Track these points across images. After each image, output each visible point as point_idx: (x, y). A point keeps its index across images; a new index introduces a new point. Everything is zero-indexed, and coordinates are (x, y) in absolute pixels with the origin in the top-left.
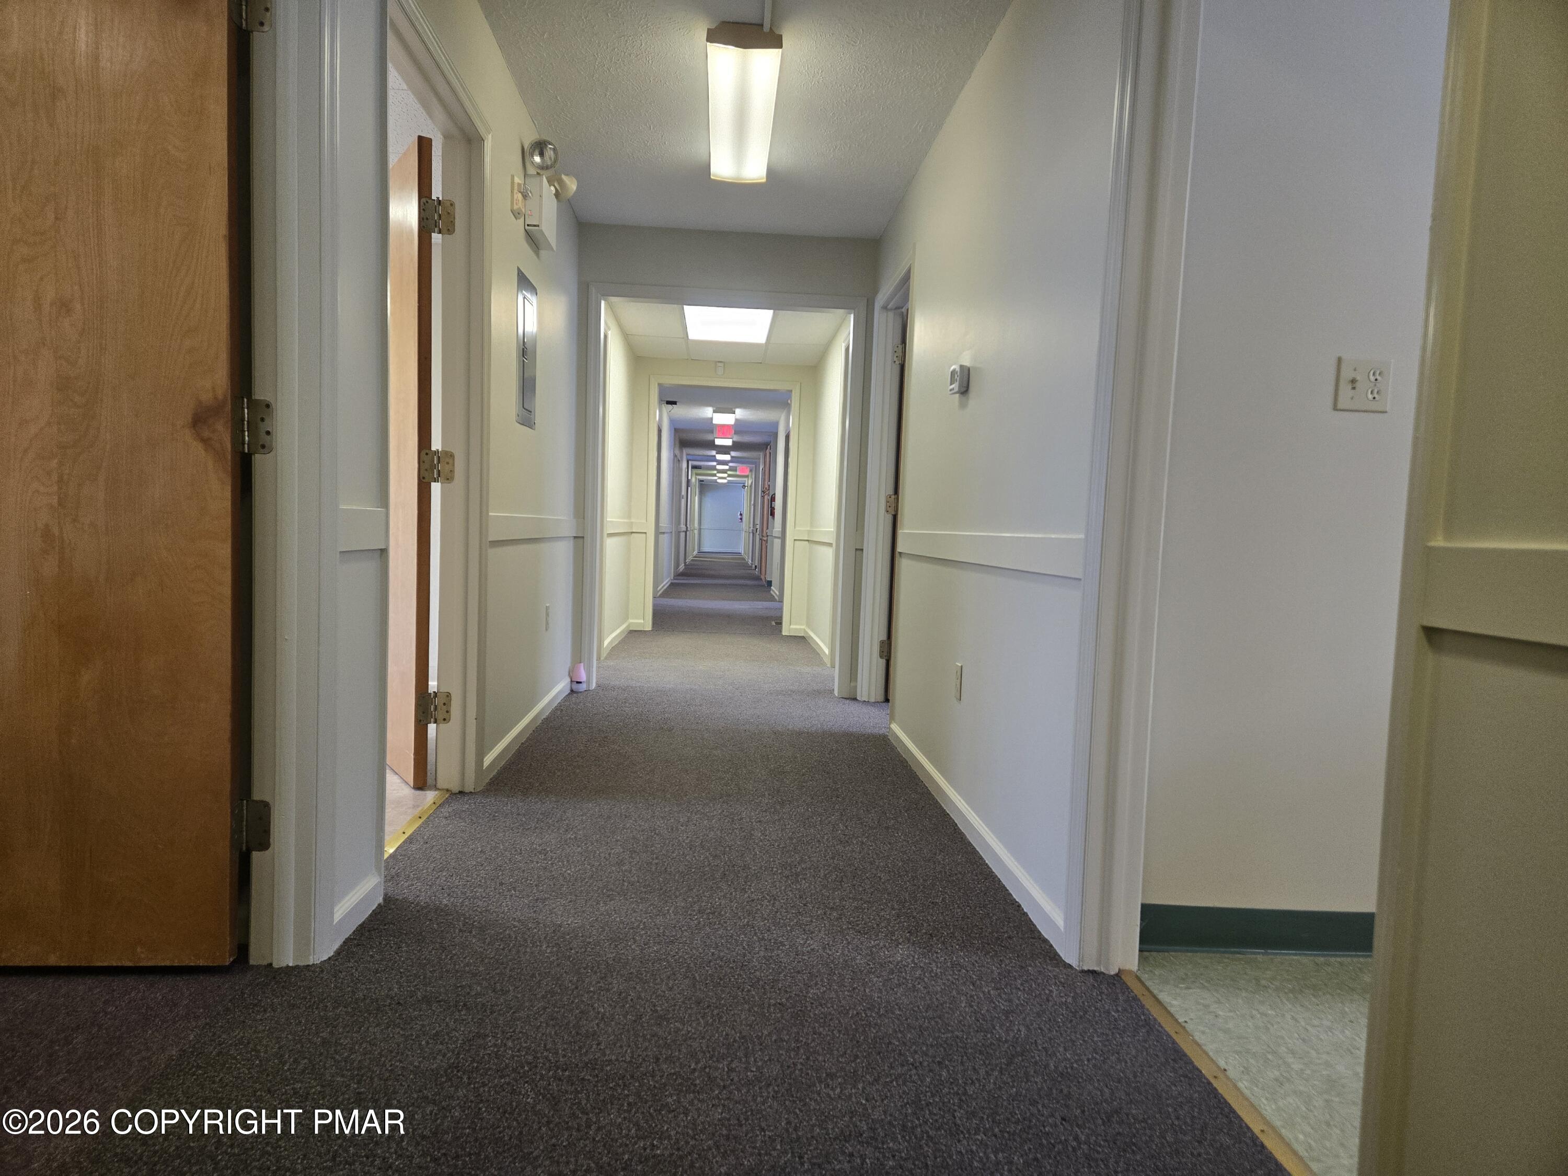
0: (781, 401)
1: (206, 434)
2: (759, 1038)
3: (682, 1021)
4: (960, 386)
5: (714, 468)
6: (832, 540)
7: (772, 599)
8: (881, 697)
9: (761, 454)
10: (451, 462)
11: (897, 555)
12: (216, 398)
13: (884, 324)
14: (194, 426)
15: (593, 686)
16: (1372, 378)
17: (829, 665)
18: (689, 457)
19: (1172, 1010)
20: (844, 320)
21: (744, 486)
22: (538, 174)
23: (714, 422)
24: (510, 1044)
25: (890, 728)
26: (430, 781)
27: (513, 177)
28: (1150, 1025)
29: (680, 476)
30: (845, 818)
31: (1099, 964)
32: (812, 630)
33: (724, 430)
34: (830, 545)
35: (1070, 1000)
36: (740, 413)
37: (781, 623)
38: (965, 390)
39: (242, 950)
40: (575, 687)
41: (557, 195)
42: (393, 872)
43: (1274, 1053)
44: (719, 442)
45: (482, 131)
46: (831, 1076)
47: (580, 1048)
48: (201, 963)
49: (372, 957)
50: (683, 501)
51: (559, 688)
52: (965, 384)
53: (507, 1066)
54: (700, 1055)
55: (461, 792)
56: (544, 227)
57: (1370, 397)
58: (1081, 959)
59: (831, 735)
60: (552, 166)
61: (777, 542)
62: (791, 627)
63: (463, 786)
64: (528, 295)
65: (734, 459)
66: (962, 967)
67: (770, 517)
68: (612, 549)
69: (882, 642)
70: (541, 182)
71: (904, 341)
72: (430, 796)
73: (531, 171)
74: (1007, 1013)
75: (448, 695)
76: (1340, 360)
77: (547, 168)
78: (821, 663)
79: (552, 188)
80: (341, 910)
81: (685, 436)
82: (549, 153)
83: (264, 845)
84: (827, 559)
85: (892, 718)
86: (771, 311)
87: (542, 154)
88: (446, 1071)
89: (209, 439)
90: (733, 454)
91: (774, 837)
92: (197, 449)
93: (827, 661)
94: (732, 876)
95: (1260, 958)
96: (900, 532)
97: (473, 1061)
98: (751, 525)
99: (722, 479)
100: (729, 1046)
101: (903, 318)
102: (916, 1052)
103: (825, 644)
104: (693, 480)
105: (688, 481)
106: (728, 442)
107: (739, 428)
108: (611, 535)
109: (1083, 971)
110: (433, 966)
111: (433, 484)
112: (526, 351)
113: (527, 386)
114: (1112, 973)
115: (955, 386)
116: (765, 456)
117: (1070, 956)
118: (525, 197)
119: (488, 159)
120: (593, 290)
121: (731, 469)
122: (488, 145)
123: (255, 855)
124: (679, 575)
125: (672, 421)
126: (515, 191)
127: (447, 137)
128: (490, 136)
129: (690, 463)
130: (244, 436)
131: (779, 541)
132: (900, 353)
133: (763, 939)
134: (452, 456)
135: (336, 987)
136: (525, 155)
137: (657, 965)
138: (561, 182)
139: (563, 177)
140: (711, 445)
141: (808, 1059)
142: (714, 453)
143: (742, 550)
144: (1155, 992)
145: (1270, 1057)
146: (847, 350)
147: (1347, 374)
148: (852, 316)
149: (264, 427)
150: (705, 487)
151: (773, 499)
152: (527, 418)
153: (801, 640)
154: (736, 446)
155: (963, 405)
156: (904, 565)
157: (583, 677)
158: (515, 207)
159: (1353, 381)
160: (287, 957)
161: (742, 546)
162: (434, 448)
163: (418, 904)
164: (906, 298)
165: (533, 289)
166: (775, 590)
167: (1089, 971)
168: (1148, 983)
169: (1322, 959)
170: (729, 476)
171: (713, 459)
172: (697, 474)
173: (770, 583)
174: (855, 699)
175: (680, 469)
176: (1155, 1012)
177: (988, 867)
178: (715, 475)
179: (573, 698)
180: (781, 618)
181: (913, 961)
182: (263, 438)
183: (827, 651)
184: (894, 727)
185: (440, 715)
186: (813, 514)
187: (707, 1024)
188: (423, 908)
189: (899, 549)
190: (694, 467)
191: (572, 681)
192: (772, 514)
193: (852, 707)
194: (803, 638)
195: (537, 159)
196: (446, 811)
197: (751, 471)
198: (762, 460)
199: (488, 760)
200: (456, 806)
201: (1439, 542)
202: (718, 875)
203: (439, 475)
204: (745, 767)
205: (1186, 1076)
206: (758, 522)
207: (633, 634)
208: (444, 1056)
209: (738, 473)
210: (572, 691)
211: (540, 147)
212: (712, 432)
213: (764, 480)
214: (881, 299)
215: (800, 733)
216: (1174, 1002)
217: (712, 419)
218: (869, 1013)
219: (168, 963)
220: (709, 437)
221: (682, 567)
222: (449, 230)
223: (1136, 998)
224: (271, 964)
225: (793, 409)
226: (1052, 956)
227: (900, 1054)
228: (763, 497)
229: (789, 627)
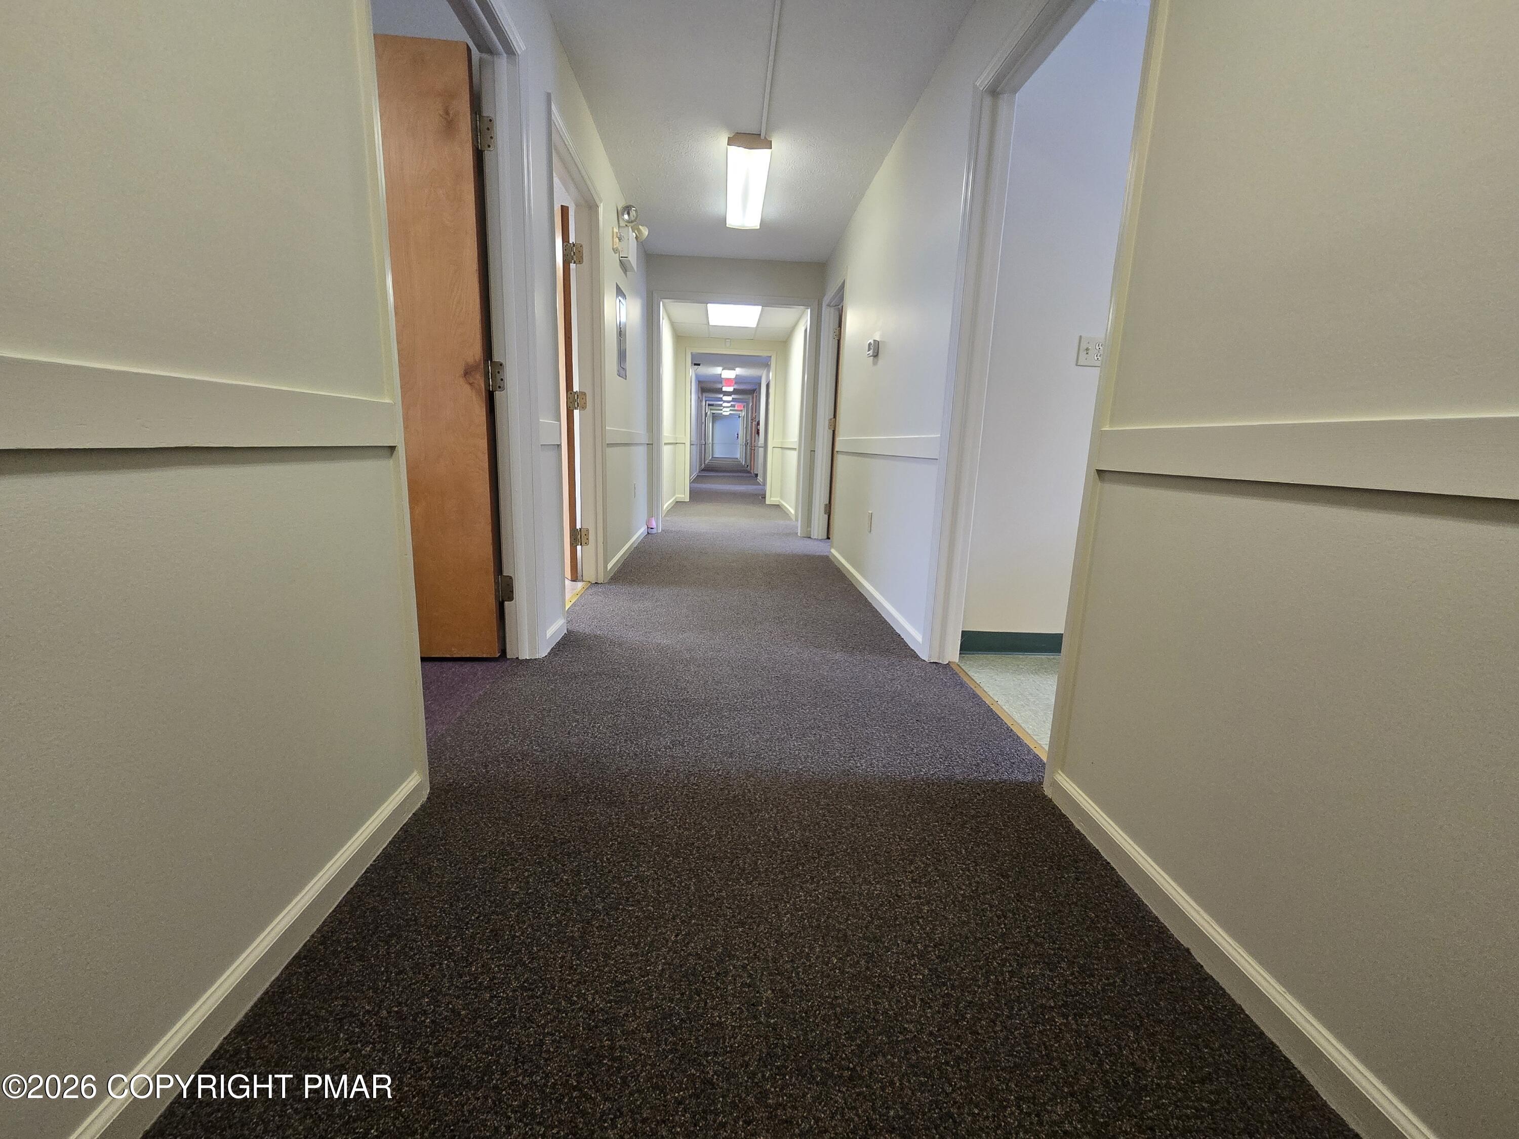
0: (765, 363)
1: (471, 380)
2: (768, 690)
3: (728, 683)
4: (874, 352)
5: (721, 405)
6: (796, 446)
7: (759, 484)
8: (826, 537)
9: (750, 397)
10: (584, 397)
11: (835, 452)
12: (476, 361)
13: (828, 315)
14: (465, 375)
15: (660, 531)
16: (1097, 348)
17: (794, 520)
18: (707, 399)
19: (974, 678)
20: (803, 313)
21: (739, 417)
22: (626, 226)
23: (723, 377)
24: (644, 692)
25: (830, 552)
26: (579, 578)
27: (613, 228)
28: (962, 685)
29: (702, 410)
30: (806, 596)
31: (939, 659)
32: (784, 501)
33: (729, 381)
34: (795, 449)
35: (923, 675)
36: (739, 371)
37: (765, 498)
38: (876, 355)
39: (504, 652)
40: (650, 531)
41: (637, 238)
42: (569, 619)
43: (1022, 694)
44: (724, 389)
45: (598, 203)
46: (804, 705)
47: (679, 694)
48: (485, 656)
49: (567, 656)
50: (703, 425)
51: (642, 531)
52: (876, 351)
53: (644, 700)
54: (739, 697)
55: (596, 583)
56: (630, 258)
57: (1096, 358)
58: (930, 657)
59: (797, 556)
60: (635, 221)
61: (761, 450)
62: (772, 499)
63: (597, 579)
64: (621, 299)
65: (734, 400)
66: (869, 661)
67: (756, 435)
68: (666, 452)
69: (826, 505)
70: (628, 231)
71: (840, 326)
72: (580, 585)
73: (622, 224)
74: (891, 680)
75: (588, 530)
76: (1081, 337)
77: (632, 222)
78: (790, 519)
79: (634, 234)
80: (550, 632)
81: (704, 385)
82: (633, 213)
83: (511, 598)
84: (793, 458)
85: (832, 546)
86: (760, 308)
87: (628, 214)
88: (614, 702)
89: (473, 383)
90: (733, 396)
91: (769, 605)
92: (467, 388)
93: (793, 518)
94: (747, 622)
95: (1021, 656)
96: (837, 439)
97: (627, 698)
98: (744, 441)
99: (726, 412)
100: (752, 693)
101: (839, 311)
102: (846, 696)
103: (792, 508)
104: (709, 413)
105: (706, 414)
106: (731, 389)
107: (738, 380)
108: (666, 444)
109: (930, 663)
110: (599, 660)
111: (575, 411)
112: (621, 333)
113: (622, 355)
114: (945, 663)
115: (871, 352)
116: (753, 398)
117: (924, 656)
118: (620, 240)
119: (601, 218)
120: (655, 295)
121: (732, 406)
122: (601, 210)
123: (506, 603)
124: (703, 470)
125: (697, 376)
126: (615, 237)
127: (577, 205)
128: (602, 204)
129: (707, 402)
130: (489, 381)
131: (762, 449)
132: (837, 333)
133: (766, 650)
134: (585, 394)
135: (552, 667)
136: (619, 215)
137: (712, 661)
138: (639, 230)
139: (640, 227)
140: (720, 391)
141: (792, 698)
142: (721, 396)
143: (738, 456)
144: (966, 671)
145: (1020, 696)
146: (806, 330)
147: (1084, 345)
148: (809, 310)
149: (499, 377)
150: (715, 418)
151: (758, 424)
152: (622, 372)
153: (778, 507)
154: (735, 392)
155: (875, 363)
156: (840, 460)
157: (654, 525)
158: (615, 247)
159: (1087, 349)
160: (525, 655)
161: (739, 454)
162: (575, 391)
163: (585, 634)
164: (842, 299)
165: (624, 296)
166: (760, 479)
167: (933, 662)
168: (963, 667)
169: (1052, 657)
170: (731, 410)
171: (721, 399)
172: (711, 410)
173: (757, 475)
174: (810, 537)
175: (701, 406)
176: (965, 679)
177: (884, 618)
178: (721, 410)
179: (650, 536)
180: (765, 495)
181: (844, 659)
182: (499, 383)
183: (793, 511)
184: (833, 551)
185: (584, 541)
186: (784, 433)
187: (741, 684)
188: (588, 635)
189: (837, 449)
190: (709, 405)
191: (648, 528)
192: (758, 433)
193: (808, 542)
194: (778, 505)
195: (626, 217)
196: (590, 591)
197: (744, 407)
198: (751, 401)
199: (609, 566)
200: (594, 589)
201: (1107, 428)
202: (740, 622)
203: (578, 406)
204: (750, 571)
205: (977, 704)
206: (749, 438)
207: (678, 503)
208: (612, 696)
209: (736, 408)
210: (648, 533)
211: (627, 209)
212: (721, 383)
213: (752, 413)
214: (826, 300)
215: (779, 555)
216: (976, 675)
217: (721, 374)
218: (822, 680)
219: (468, 656)
220: (719, 386)
221: (703, 466)
222: (580, 261)
223: (956, 674)
224: (518, 658)
225: (772, 368)
226: (915, 656)
227: (838, 696)
228: (752, 423)
229: (772, 498)
